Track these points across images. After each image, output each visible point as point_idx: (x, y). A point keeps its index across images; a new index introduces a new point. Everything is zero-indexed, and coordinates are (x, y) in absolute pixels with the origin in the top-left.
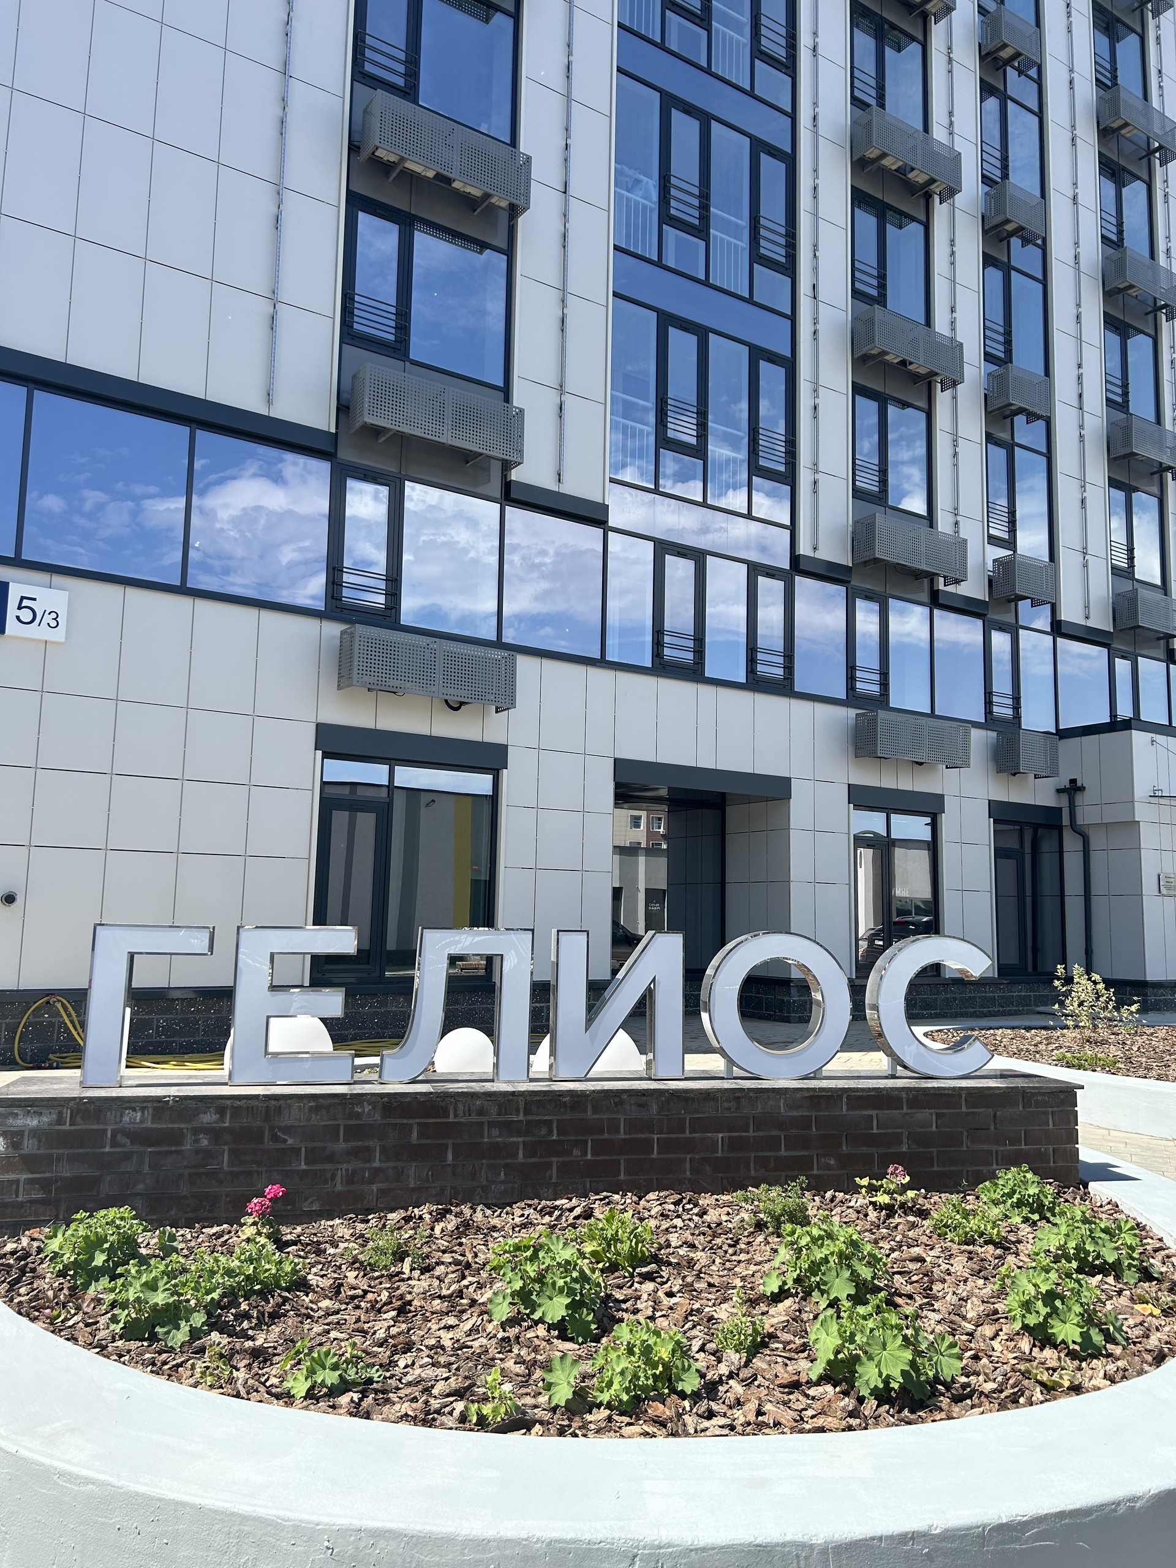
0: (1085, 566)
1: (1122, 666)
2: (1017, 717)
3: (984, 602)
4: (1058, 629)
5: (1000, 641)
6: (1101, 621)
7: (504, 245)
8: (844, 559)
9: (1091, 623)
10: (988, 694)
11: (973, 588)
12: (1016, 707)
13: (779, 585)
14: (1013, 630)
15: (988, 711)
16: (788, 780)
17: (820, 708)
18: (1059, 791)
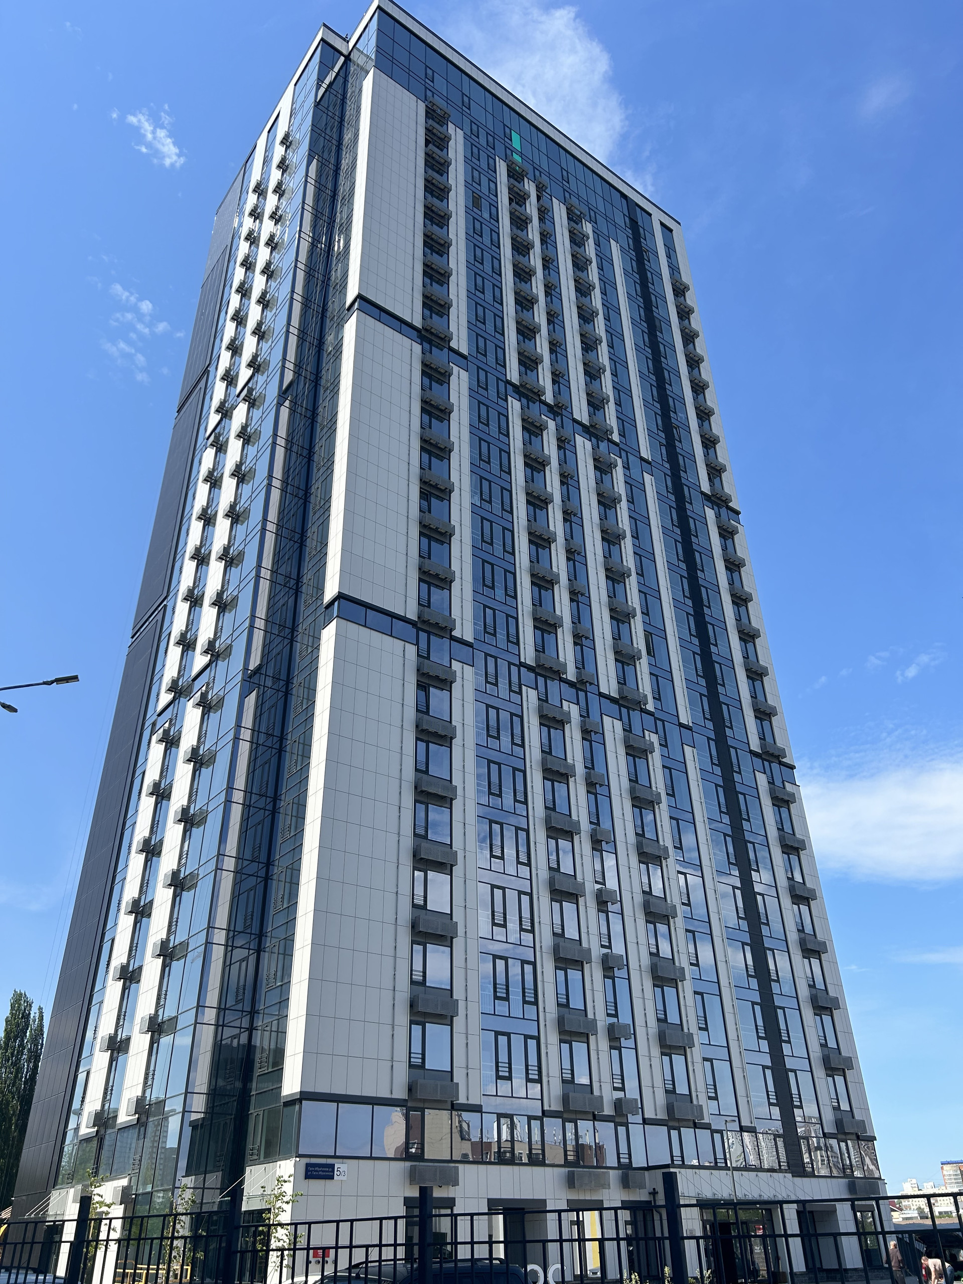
0: (654, 1092)
1: (674, 1133)
2: (631, 1162)
3: (613, 1116)
4: (645, 1121)
5: (622, 1130)
6: (662, 1115)
7: (449, 1023)
8: (561, 1109)
9: (658, 1117)
10: (618, 1154)
11: (608, 1110)
12: (630, 1158)
13: (538, 1122)
14: (626, 1125)
15: (619, 1161)
16: (545, 1201)
17: (556, 1169)
18: (650, 1193)
